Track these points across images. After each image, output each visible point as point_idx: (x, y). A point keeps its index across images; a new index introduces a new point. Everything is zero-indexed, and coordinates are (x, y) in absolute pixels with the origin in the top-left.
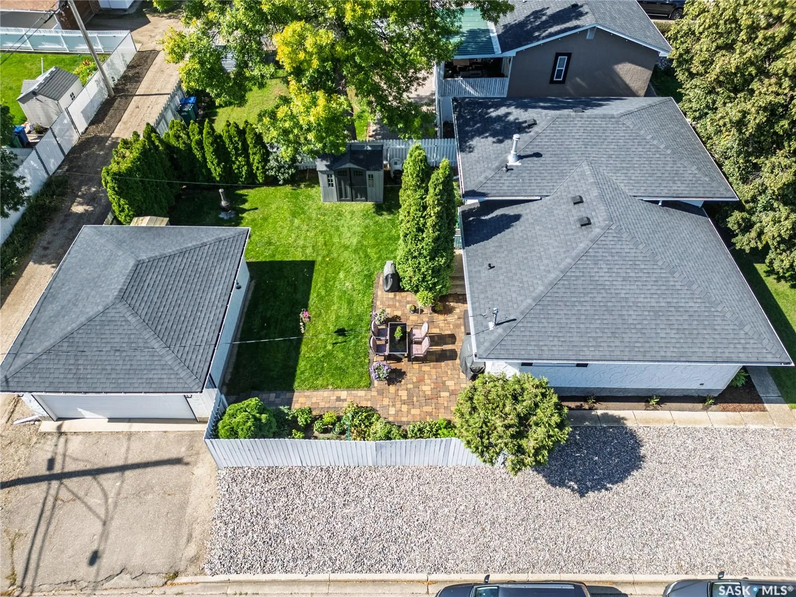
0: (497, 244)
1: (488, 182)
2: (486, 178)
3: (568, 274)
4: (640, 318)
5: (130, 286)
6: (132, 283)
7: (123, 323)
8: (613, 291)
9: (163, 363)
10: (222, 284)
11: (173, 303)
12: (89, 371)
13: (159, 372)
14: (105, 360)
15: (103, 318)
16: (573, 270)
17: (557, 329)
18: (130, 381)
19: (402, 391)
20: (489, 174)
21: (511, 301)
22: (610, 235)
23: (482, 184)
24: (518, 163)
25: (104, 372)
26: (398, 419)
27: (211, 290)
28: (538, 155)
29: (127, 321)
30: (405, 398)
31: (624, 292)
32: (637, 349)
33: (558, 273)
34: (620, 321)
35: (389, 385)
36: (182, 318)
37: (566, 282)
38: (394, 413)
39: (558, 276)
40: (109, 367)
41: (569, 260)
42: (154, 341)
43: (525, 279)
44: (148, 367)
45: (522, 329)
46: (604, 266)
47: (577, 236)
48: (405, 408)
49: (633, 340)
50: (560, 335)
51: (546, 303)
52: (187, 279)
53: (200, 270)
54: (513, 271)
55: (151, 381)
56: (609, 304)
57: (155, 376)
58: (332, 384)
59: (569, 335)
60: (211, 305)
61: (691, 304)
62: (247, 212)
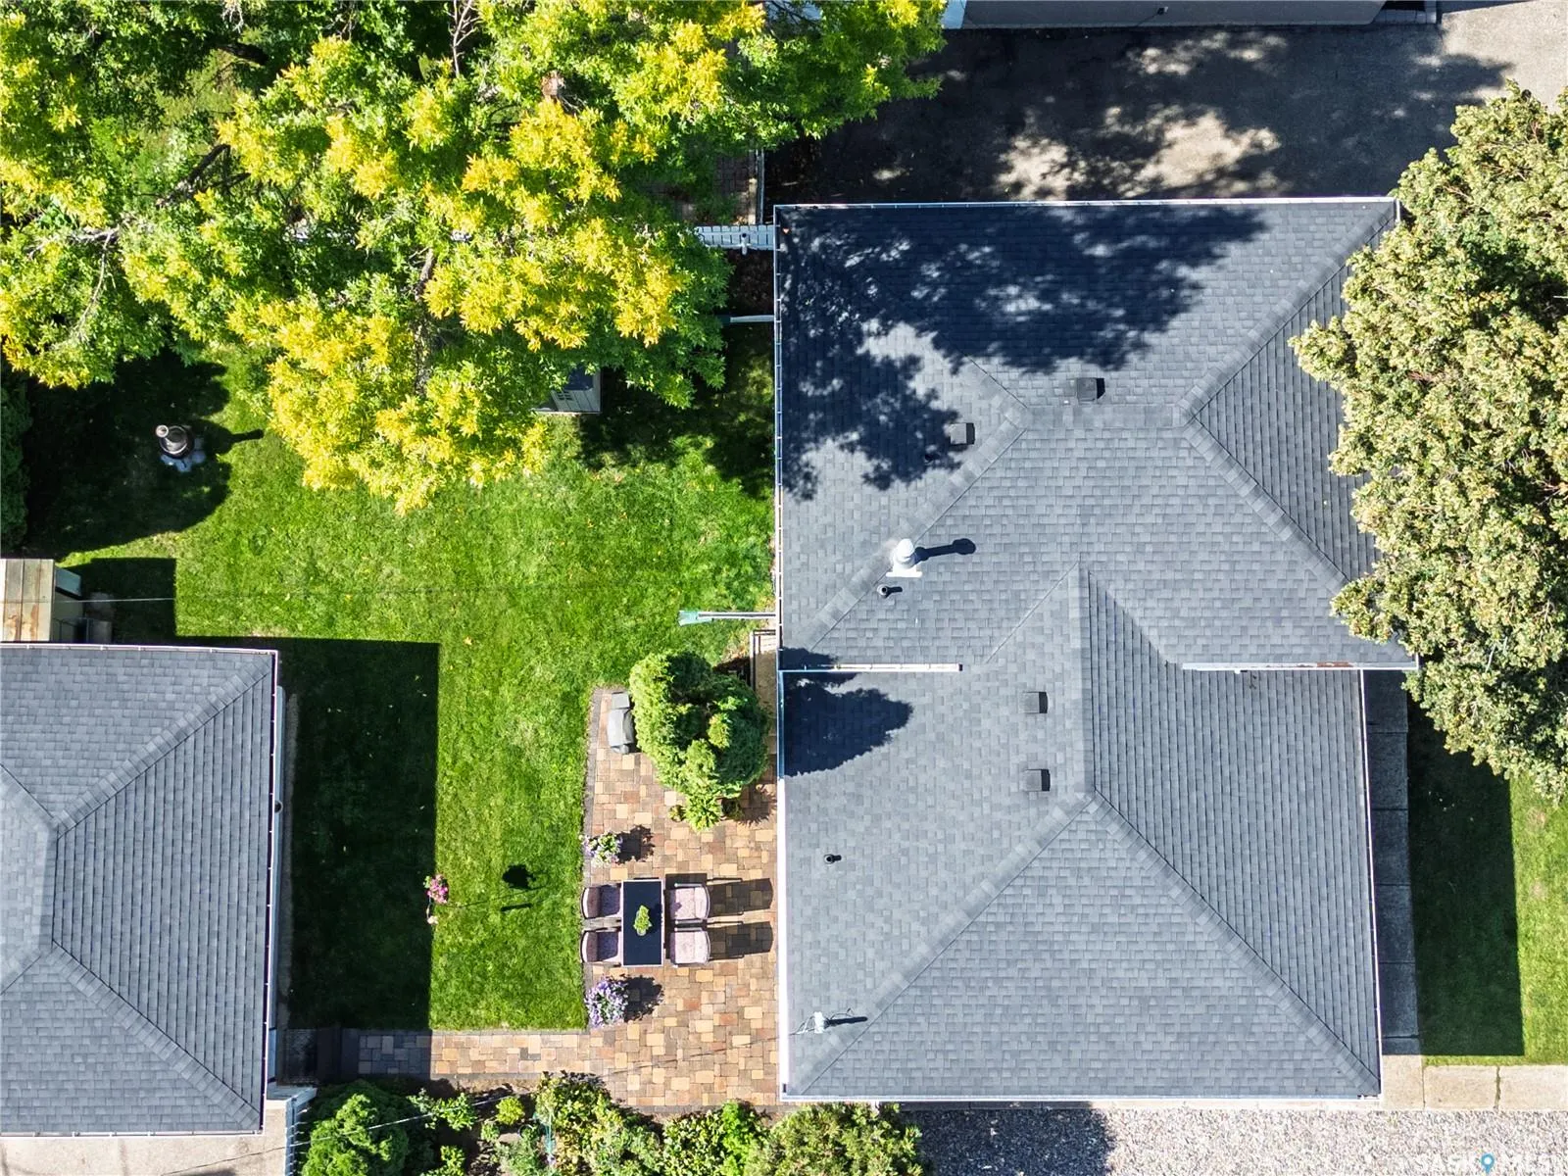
0: (850, 787)
1: (841, 625)
2: (836, 615)
3: (982, 918)
4: (1110, 1011)
5: (59, 905)
6: (60, 896)
7: (72, 997)
8: (1066, 956)
9: (173, 1076)
10: (245, 848)
11: (157, 929)
12: (32, 1094)
13: (169, 1094)
14: (58, 1072)
15: (29, 988)
16: (993, 910)
17: (945, 1037)
18: (117, 1112)
19: (653, 1032)
20: (843, 600)
21: (861, 966)
22: (1083, 827)
23: (824, 631)
24: (914, 572)
25: (63, 1095)
26: (647, 1101)
27: (225, 871)
28: (964, 547)
29: (77, 992)
30: (659, 1051)
31: (1088, 956)
32: (1092, 1075)
33: (961, 916)
34: (1070, 1018)
35: (626, 1021)
36: (184, 962)
37: (975, 938)
38: (637, 1087)
39: (960, 924)
40: (70, 1086)
41: (986, 886)
42: (144, 1033)
43: (897, 915)
44: (145, 1085)
45: (877, 1038)
46: (1057, 900)
47: (1015, 818)
48: (659, 1075)
49: (1089, 1056)
50: (950, 1047)
51: (929, 983)
52: (169, 851)
53: (189, 818)
54: (877, 883)
55: (159, 1113)
56: (1055, 983)
57: (165, 1102)
58: (510, 1016)
59: (966, 1047)
60: (234, 912)
61: (1218, 982)
62: (237, 447)
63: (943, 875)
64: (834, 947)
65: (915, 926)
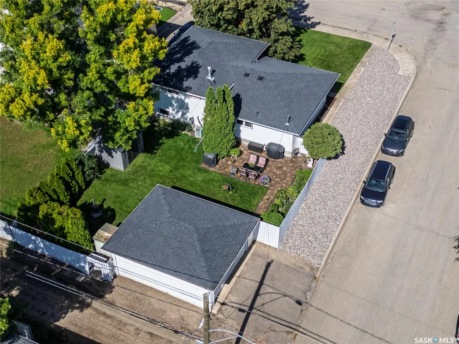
4: (307, 91)
8: (294, 90)
16: (280, 92)
21: (280, 114)
22: (272, 75)
24: (214, 78)
26: (289, 185)
28: (214, 71)
32: (317, 99)
33: (278, 96)
34: (305, 95)
37: (284, 97)
41: (275, 91)
43: (273, 106)
46: (283, 85)
47: (265, 83)
49: (313, 97)
51: (288, 106)
54: (266, 108)
62: (104, 204)
63: (270, 97)
64: (274, 118)
65: (277, 104)
